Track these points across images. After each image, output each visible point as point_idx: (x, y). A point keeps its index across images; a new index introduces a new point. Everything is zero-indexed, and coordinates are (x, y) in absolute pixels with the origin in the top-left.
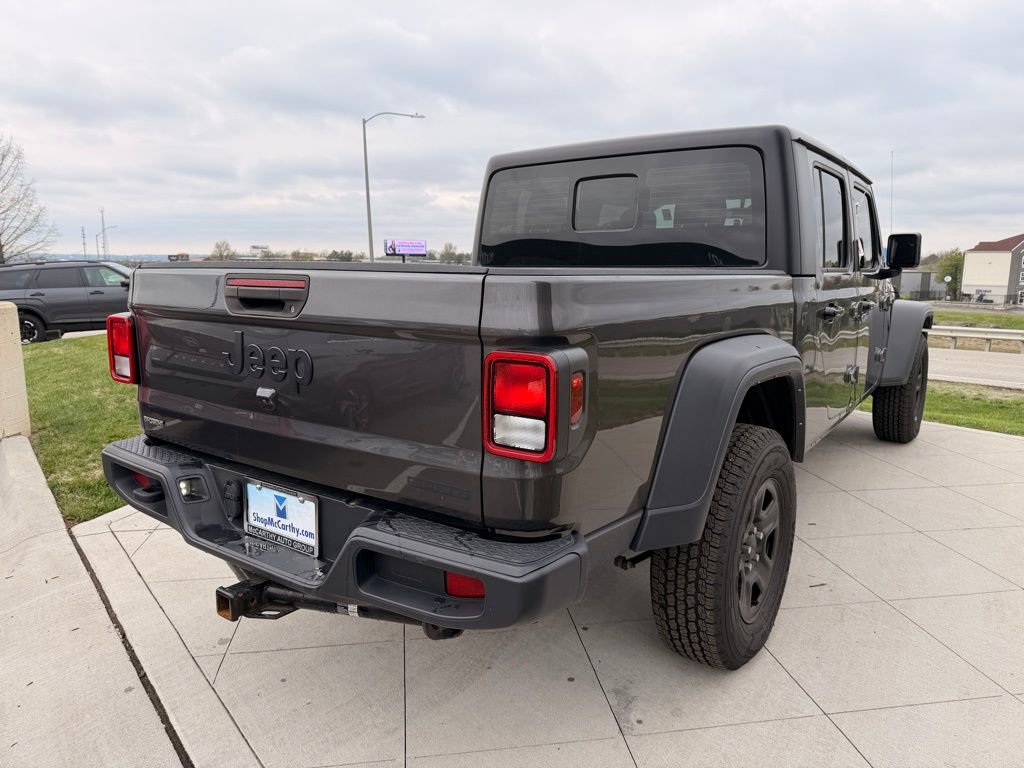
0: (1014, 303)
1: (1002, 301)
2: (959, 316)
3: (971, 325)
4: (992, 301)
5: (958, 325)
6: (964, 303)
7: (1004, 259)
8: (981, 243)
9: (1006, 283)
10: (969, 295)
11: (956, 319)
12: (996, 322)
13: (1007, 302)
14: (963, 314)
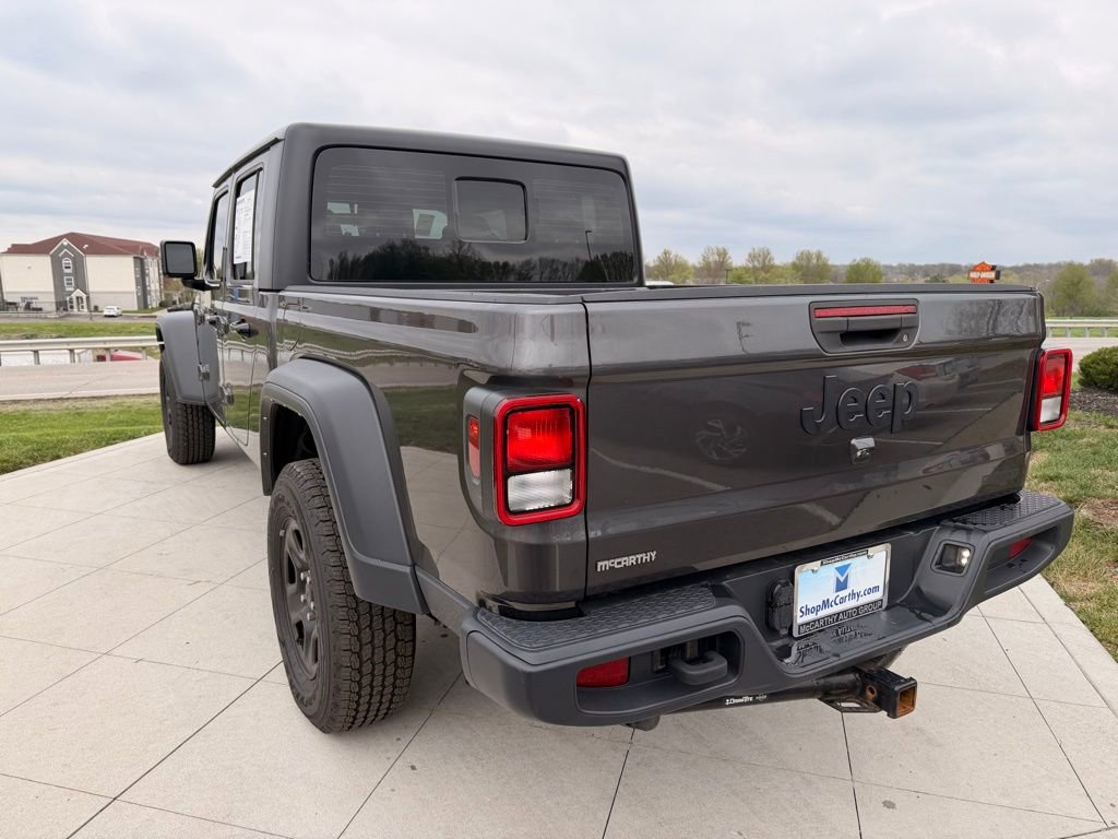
0: (66, 310)
1: (54, 307)
2: (13, 328)
3: (32, 337)
4: (40, 309)
5: (17, 338)
6: (11, 313)
7: (43, 263)
8: (14, 245)
9: (52, 289)
10: (14, 304)
11: (13, 331)
12: (59, 331)
13: (58, 309)
14: (19, 325)
